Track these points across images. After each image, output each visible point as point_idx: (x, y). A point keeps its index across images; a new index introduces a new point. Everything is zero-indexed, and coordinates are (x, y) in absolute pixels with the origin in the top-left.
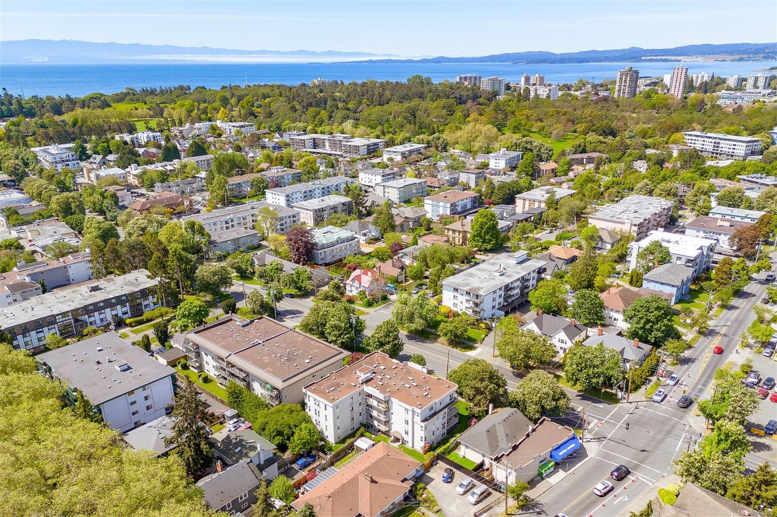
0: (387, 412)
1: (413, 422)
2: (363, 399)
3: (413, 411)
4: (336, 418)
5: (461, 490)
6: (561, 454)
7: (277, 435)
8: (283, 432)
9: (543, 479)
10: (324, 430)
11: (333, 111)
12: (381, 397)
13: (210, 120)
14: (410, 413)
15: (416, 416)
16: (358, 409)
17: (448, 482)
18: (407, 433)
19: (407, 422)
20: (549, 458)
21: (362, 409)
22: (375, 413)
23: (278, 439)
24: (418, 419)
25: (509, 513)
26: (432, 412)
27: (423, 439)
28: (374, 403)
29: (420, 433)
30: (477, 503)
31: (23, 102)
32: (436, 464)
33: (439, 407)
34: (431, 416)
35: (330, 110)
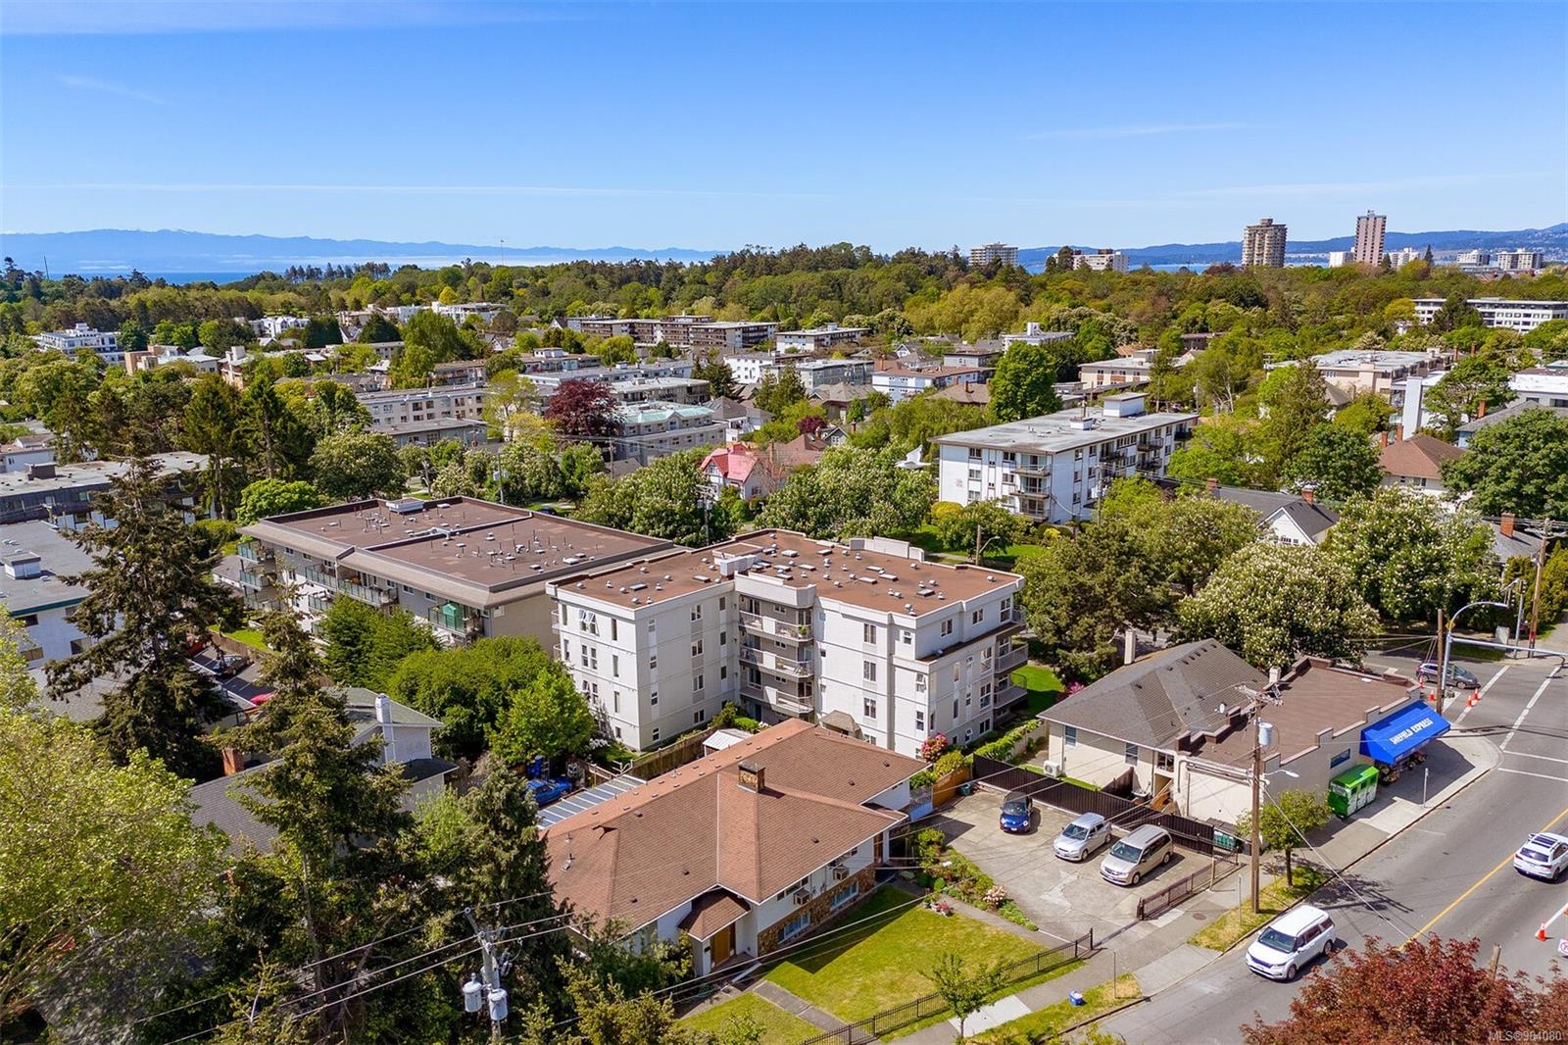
0: (807, 650)
1: (891, 667)
2: (730, 623)
3: (892, 627)
4: (648, 663)
5: (1073, 847)
6: (1396, 740)
7: (450, 702)
8: (473, 696)
9: (1347, 820)
10: (610, 710)
11: (673, 289)
12: (789, 596)
13: (418, 303)
14: (882, 634)
15: (899, 644)
16: (718, 655)
17: (1022, 831)
18: (870, 710)
19: (870, 671)
20: (1356, 757)
21: (730, 658)
22: (768, 661)
23: (457, 714)
24: (906, 652)
25: (1262, 906)
26: (950, 640)
27: (926, 721)
28: (768, 626)
29: (913, 699)
30: (1139, 879)
31: (43, 284)
32: (972, 791)
33: (970, 629)
34: (948, 651)
35: (667, 288)
